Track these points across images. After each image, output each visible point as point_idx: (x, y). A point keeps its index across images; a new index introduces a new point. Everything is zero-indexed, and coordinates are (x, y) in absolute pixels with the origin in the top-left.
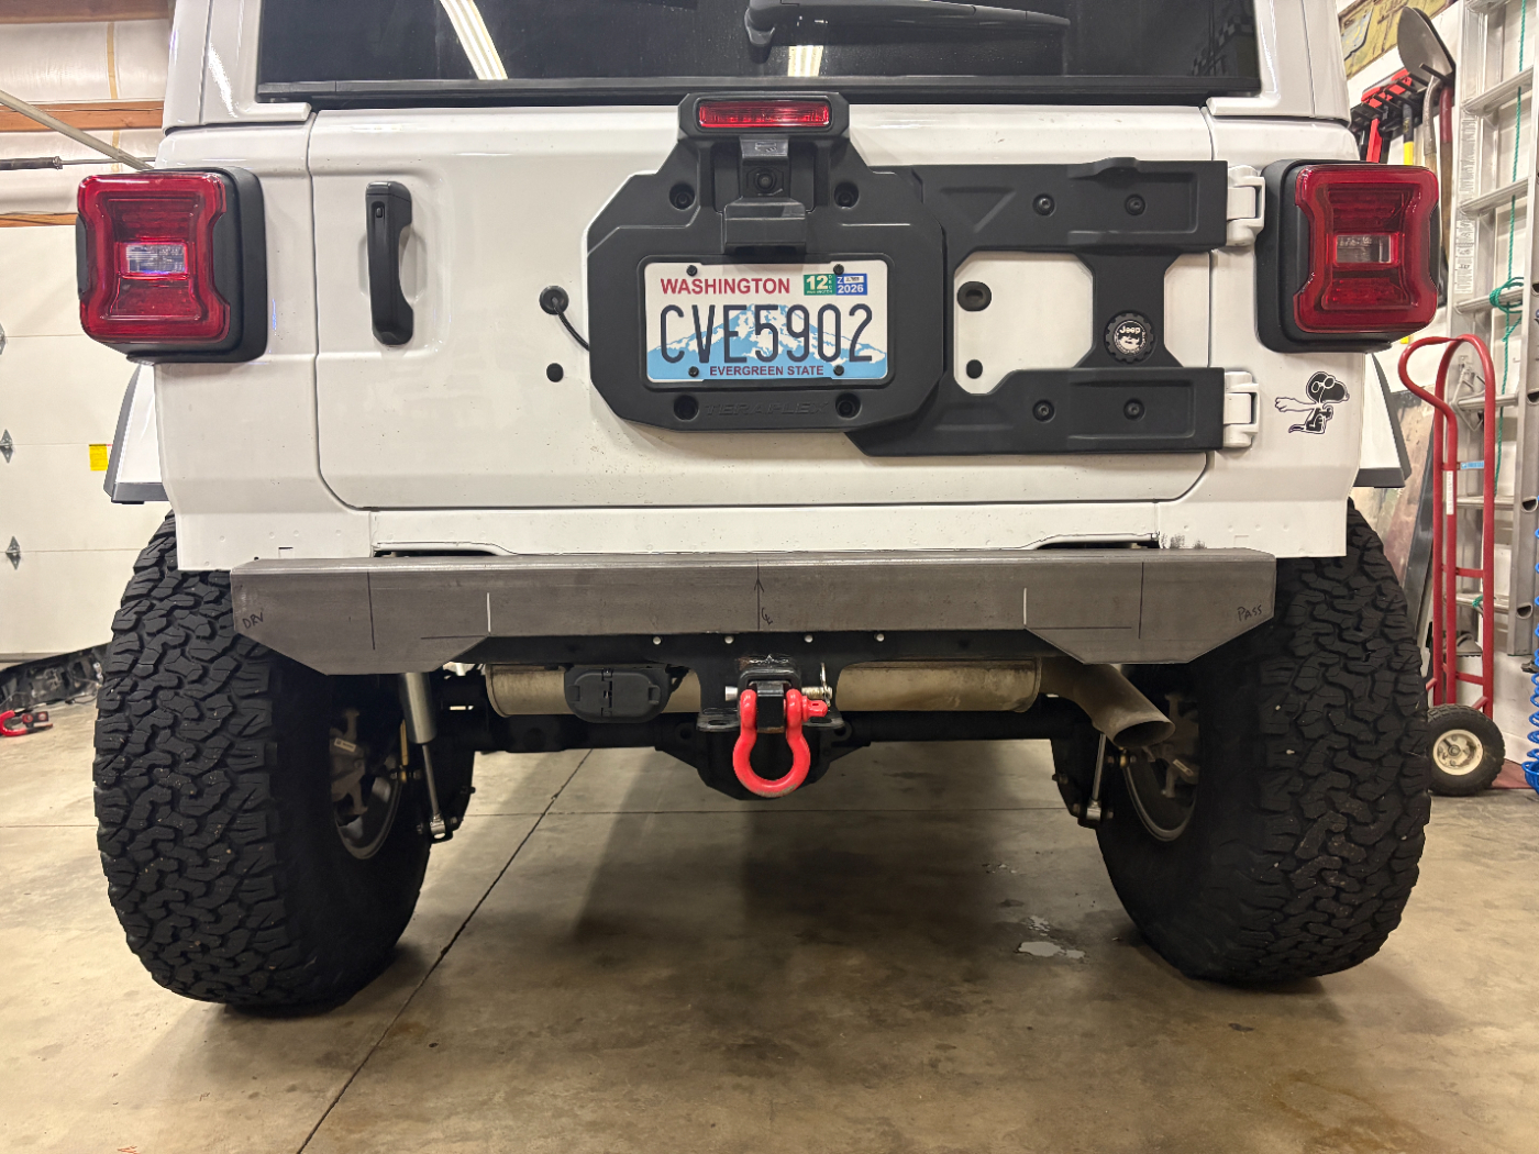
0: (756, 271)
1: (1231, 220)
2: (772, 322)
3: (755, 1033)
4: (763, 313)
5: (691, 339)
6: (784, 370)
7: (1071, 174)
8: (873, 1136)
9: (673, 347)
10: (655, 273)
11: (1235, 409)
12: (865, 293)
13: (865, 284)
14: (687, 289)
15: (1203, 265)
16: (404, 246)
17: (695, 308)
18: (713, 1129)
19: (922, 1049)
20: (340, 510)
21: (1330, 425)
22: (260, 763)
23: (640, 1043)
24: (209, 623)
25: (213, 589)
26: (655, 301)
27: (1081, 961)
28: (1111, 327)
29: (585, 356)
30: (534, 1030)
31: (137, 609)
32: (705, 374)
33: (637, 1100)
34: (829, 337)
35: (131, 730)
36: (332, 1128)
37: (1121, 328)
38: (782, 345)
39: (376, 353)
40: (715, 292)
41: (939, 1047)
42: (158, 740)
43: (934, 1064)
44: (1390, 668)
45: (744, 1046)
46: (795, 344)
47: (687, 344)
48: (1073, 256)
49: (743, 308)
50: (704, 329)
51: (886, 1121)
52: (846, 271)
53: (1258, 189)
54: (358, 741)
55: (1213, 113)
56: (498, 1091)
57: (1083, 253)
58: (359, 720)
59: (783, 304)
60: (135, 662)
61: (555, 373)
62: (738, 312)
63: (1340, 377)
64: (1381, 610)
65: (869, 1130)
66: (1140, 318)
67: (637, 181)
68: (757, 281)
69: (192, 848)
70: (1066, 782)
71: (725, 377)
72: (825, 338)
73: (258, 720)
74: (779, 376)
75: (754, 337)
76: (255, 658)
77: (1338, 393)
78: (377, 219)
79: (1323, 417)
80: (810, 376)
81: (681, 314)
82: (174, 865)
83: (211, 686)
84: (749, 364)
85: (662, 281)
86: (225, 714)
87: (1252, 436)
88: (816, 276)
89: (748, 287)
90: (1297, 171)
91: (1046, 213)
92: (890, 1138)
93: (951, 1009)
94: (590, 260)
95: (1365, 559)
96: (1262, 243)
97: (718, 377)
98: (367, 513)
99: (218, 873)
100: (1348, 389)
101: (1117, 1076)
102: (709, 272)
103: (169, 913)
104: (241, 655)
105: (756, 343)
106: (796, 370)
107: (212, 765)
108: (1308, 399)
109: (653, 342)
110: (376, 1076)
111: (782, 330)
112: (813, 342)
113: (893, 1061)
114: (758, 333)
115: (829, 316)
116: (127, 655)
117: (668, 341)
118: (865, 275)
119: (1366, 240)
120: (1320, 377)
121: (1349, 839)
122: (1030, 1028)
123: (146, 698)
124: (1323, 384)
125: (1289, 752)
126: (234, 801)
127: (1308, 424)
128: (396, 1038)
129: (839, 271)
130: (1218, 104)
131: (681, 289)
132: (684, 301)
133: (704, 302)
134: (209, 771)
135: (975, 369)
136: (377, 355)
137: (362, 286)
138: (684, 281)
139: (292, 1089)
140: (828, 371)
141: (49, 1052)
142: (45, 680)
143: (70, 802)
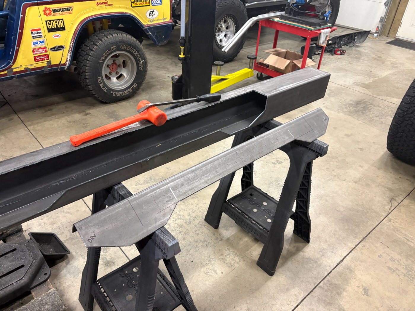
141: (361, 149)
142: (345, 39)
143: (353, 82)
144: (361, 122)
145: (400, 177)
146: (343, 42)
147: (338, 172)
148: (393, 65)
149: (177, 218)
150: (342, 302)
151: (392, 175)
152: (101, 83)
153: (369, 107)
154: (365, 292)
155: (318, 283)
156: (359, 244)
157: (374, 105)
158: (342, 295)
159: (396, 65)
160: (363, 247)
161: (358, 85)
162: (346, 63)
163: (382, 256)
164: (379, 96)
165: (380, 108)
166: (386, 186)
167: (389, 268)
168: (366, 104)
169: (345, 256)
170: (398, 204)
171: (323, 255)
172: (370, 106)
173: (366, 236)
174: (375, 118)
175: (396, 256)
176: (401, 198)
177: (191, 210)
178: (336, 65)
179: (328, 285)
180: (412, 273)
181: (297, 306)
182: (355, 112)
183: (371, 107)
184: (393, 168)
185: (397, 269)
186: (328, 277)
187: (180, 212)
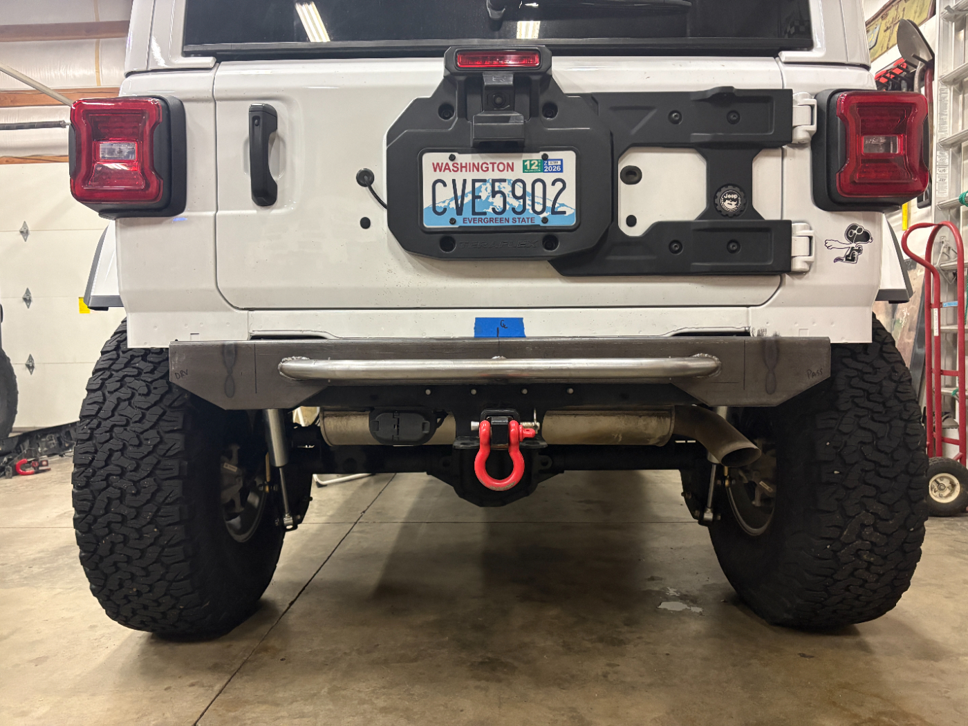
0: (492, 157)
1: (796, 127)
2: (503, 190)
3: (490, 655)
4: (497, 184)
5: (451, 200)
6: (510, 220)
7: (692, 98)
8: (565, 719)
9: (440, 205)
10: (429, 159)
11: (799, 247)
12: (561, 171)
13: (561, 166)
14: (449, 169)
15: (777, 156)
16: (272, 145)
17: (454, 181)
18: (462, 713)
19: (598, 666)
20: (229, 310)
21: (861, 258)
22: (176, 474)
23: (415, 660)
24: (147, 385)
25: (150, 364)
26: (429, 176)
27: (701, 614)
28: (719, 194)
29: (385, 213)
30: (348, 651)
31: (101, 377)
32: (460, 222)
33: (413, 695)
34: (539, 199)
35: (96, 451)
36: (217, 708)
37: (725, 195)
38: (509, 204)
39: (253, 211)
40: (466, 171)
41: (609, 665)
42: (113, 458)
43: (605, 676)
44: (901, 419)
45: (482, 663)
46: (517, 204)
47: (449, 204)
48: (693, 150)
49: (484, 181)
50: (459, 193)
51: (573, 710)
52: (550, 158)
53: (812, 107)
54: (239, 465)
55: (783, 60)
56: (323, 688)
57: (699, 148)
58: (239, 451)
59: (509, 178)
60: (100, 409)
61: (365, 223)
62: (481, 183)
63: (866, 227)
64: (895, 382)
65: (563, 715)
66: (737, 189)
67: (418, 103)
68: (493, 164)
69: (132, 527)
70: (690, 497)
71: (472, 224)
72: (536, 200)
73: (176, 446)
74: (507, 224)
75: (491, 199)
76: (175, 408)
77: (866, 237)
78: (255, 127)
79: (856, 253)
80: (527, 224)
81: (445, 185)
82: (121, 538)
83: (147, 425)
84: (487, 216)
85: (433, 164)
86: (154, 443)
87: (810, 264)
88: (531, 161)
89: (488, 168)
90: (837, 95)
91: (676, 122)
92: (576, 720)
93: (616, 643)
94: (388, 151)
95: (884, 349)
96: (816, 142)
97: (468, 224)
98: (246, 312)
99: (149, 544)
100: (872, 235)
101: (725, 685)
102: (463, 158)
103: (118, 569)
104: (166, 406)
105: (492, 203)
106: (517, 220)
107: (146, 474)
108: (845, 241)
109: (427, 202)
110: (245, 678)
111: (508, 195)
112: (529, 202)
113: (579, 673)
114: (493, 196)
115: (539, 186)
116: (95, 405)
117: (437, 202)
118: (561, 160)
119: (882, 140)
120: (853, 227)
121: (876, 530)
122: (667, 654)
123: (106, 432)
124: (856, 232)
125: (836, 472)
126: (160, 498)
127: (847, 257)
128: (260, 655)
129: (545, 158)
130: (786, 55)
131: (445, 169)
132: (447, 176)
133: (459, 177)
134: (144, 478)
135: (631, 221)
136: (255, 212)
137: (246, 170)
138: (447, 164)
139: (192, 685)
140: (538, 221)
141: (40, 661)
142: (46, 441)
143: (60, 513)
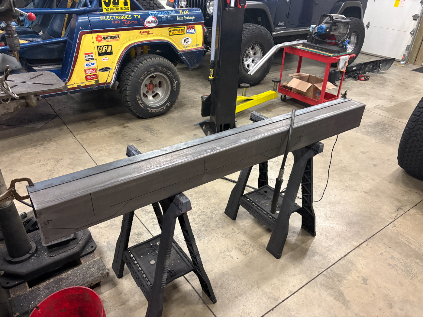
35: (415, 126)
42: (419, 130)
69: (417, 149)
82: (413, 151)
99: (420, 155)
103: (408, 157)
123: (420, 122)
141: (375, 165)
142: (369, 66)
143: (374, 106)
144: (378, 142)
145: (409, 190)
146: (368, 69)
147: (350, 183)
148: (416, 91)
149: (201, 214)
150: (342, 287)
151: (402, 188)
152: (139, 100)
153: (387, 129)
154: (363, 281)
155: (322, 271)
156: (363, 243)
157: (393, 127)
158: (342, 283)
159: (419, 91)
160: (366, 246)
161: (378, 108)
162: (369, 88)
163: (383, 254)
164: (399, 118)
165: (398, 129)
166: (395, 197)
167: (389, 264)
168: (385, 126)
169: (349, 252)
170: (404, 212)
171: (329, 251)
172: (389, 127)
173: (370, 238)
174: (393, 138)
175: (396, 255)
176: (408, 208)
177: (213, 208)
178: (359, 90)
179: (331, 274)
180: (410, 269)
181: (302, 288)
182: (373, 132)
183: (389, 129)
184: (404, 182)
185: (396, 265)
186: (331, 267)
187: (204, 209)
